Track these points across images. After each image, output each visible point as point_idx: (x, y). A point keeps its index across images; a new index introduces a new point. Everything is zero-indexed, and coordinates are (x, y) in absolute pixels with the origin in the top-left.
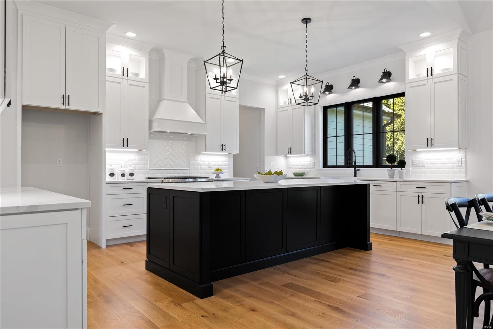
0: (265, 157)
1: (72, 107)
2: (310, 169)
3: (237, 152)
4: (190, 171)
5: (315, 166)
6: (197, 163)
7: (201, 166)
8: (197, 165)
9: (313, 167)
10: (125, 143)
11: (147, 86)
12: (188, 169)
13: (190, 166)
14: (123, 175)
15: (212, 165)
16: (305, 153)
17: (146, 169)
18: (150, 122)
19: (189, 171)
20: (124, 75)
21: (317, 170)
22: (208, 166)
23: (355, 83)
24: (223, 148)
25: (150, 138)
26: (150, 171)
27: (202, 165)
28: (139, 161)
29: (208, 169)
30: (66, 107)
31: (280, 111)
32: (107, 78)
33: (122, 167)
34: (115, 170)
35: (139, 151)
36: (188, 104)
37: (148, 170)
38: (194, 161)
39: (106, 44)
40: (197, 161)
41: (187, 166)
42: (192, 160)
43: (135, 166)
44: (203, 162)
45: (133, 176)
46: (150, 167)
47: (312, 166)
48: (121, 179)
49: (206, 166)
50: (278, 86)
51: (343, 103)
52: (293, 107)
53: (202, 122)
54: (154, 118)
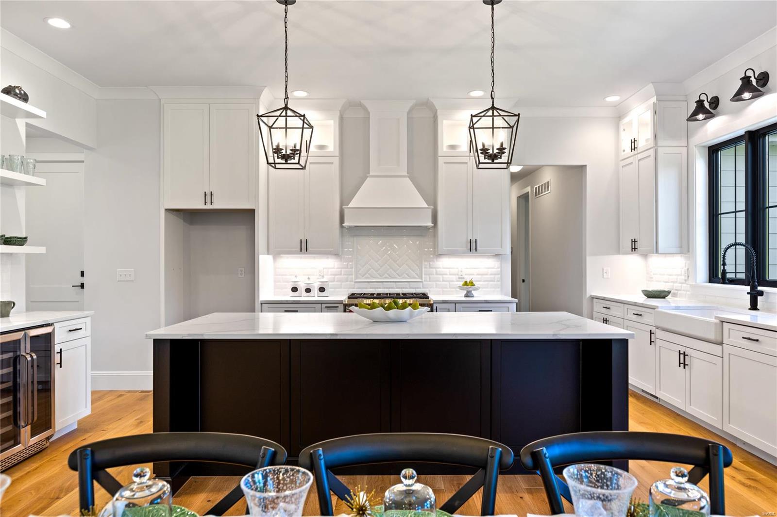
0: (588, 259)
2: (682, 283)
4: (423, 284)
5: (688, 277)
6: (436, 271)
7: (444, 276)
8: (437, 274)
9: (685, 280)
10: (304, 247)
11: (336, 161)
12: (420, 280)
13: (423, 276)
14: (308, 290)
15: (466, 275)
16: (659, 251)
17: (350, 281)
18: (342, 214)
19: (421, 284)
21: (691, 286)
22: (457, 276)
24: (473, 247)
25: (342, 236)
26: (356, 284)
27: (446, 274)
28: (340, 270)
29: (457, 281)
31: (623, 167)
33: (309, 278)
34: (299, 283)
36: (408, 178)
37: (353, 283)
38: (430, 267)
40: (435, 268)
41: (418, 276)
42: (428, 267)
43: (333, 276)
44: (448, 270)
45: (324, 291)
46: (357, 278)
47: (683, 277)
49: (454, 277)
50: (618, 116)
51: (742, 132)
52: (640, 156)
53: (427, 206)
54: (349, 206)
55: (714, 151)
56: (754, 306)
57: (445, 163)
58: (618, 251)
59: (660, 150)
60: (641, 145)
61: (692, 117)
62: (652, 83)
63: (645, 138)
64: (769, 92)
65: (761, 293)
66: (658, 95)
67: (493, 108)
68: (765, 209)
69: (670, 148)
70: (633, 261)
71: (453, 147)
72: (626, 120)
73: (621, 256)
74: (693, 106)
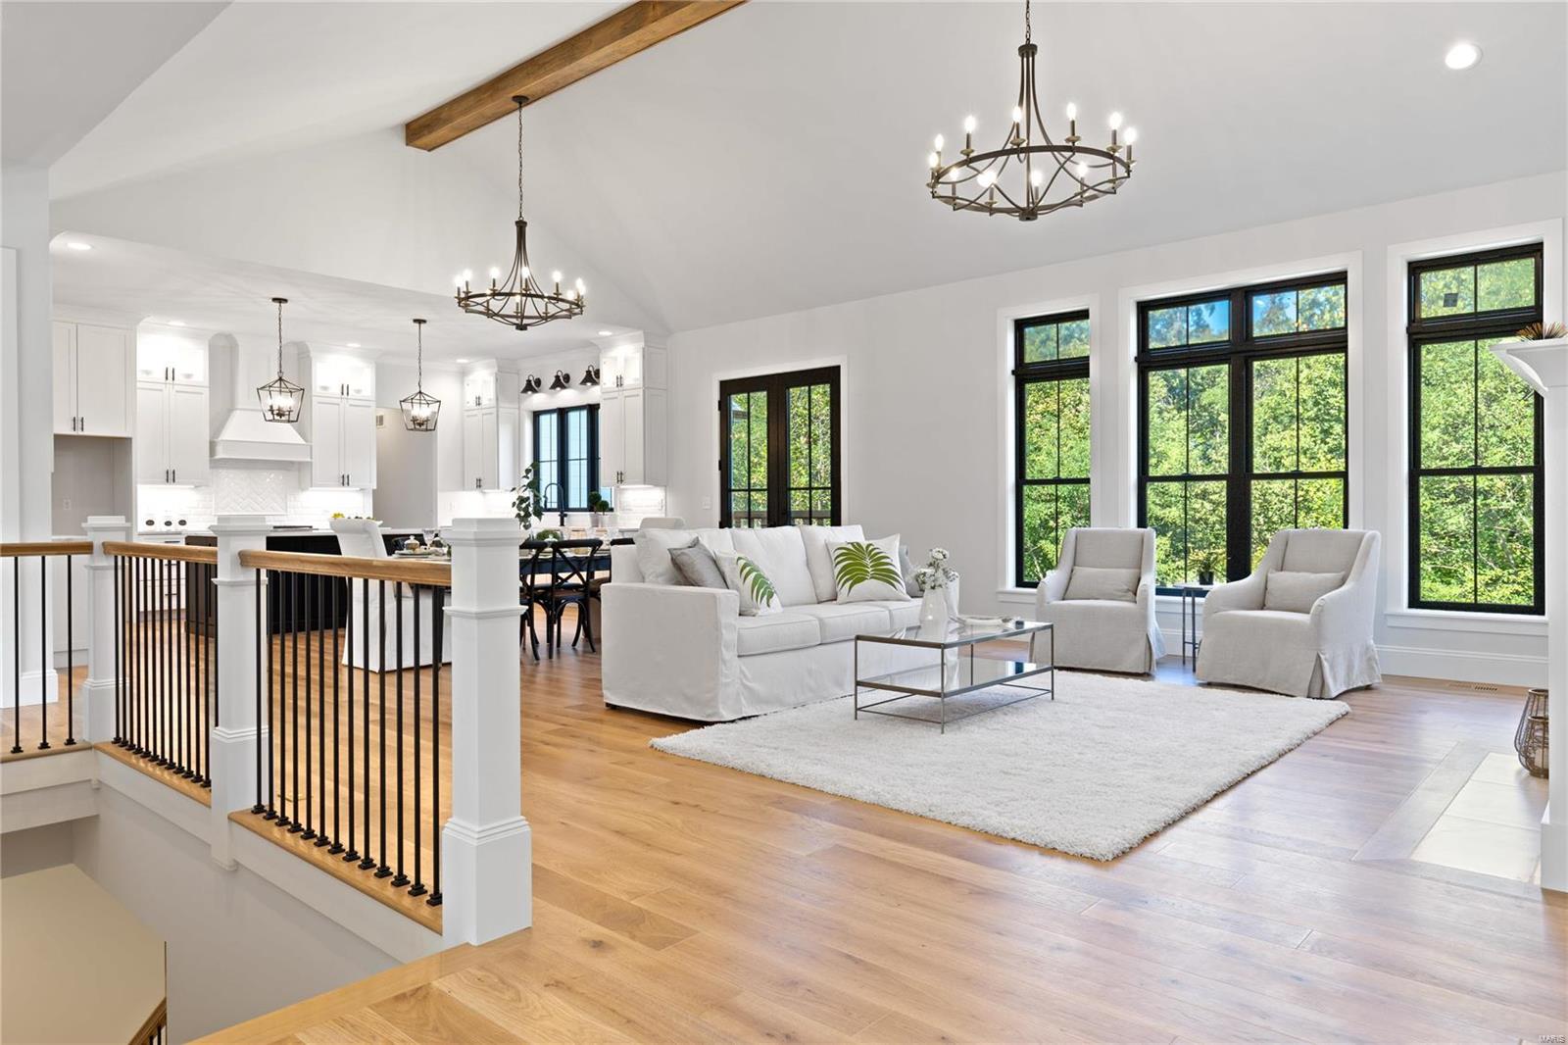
0: (439, 494)
1: (88, 432)
3: (375, 488)
6: (301, 504)
7: (309, 509)
8: (302, 507)
10: (170, 477)
11: (206, 391)
13: (288, 509)
14: (168, 523)
16: (498, 488)
17: (209, 515)
18: (212, 446)
19: (286, 517)
20: (167, 378)
23: (561, 382)
24: (345, 481)
25: (211, 467)
26: (216, 517)
28: (197, 502)
30: (80, 433)
31: (467, 416)
32: (139, 385)
33: (166, 511)
34: (154, 516)
35: (196, 487)
37: (212, 516)
38: (295, 501)
39: (138, 335)
40: (300, 501)
43: (189, 509)
45: (185, 525)
46: (216, 511)
48: (165, 529)
50: (463, 373)
51: (555, 407)
52: (484, 411)
53: (304, 443)
54: (220, 439)
55: (536, 415)
56: (562, 524)
57: (319, 403)
58: (463, 487)
59: (501, 409)
60: (484, 402)
61: (525, 391)
62: (497, 359)
63: (489, 395)
64: (569, 387)
65: (566, 515)
66: (499, 367)
67: (420, 392)
68: (568, 460)
69: (507, 409)
70: (476, 494)
71: (325, 388)
72: (471, 377)
73: (465, 493)
74: (524, 385)
